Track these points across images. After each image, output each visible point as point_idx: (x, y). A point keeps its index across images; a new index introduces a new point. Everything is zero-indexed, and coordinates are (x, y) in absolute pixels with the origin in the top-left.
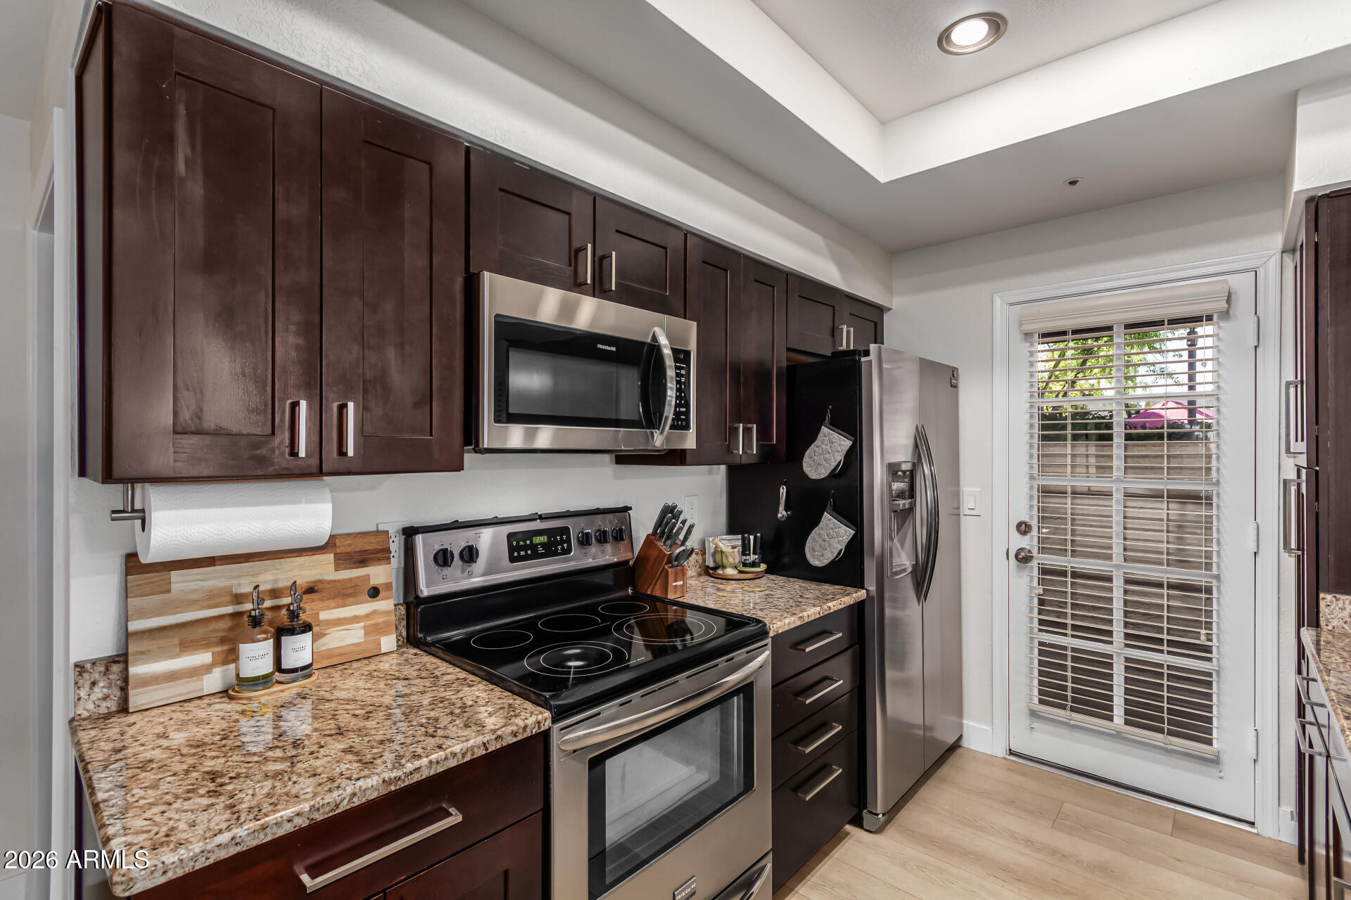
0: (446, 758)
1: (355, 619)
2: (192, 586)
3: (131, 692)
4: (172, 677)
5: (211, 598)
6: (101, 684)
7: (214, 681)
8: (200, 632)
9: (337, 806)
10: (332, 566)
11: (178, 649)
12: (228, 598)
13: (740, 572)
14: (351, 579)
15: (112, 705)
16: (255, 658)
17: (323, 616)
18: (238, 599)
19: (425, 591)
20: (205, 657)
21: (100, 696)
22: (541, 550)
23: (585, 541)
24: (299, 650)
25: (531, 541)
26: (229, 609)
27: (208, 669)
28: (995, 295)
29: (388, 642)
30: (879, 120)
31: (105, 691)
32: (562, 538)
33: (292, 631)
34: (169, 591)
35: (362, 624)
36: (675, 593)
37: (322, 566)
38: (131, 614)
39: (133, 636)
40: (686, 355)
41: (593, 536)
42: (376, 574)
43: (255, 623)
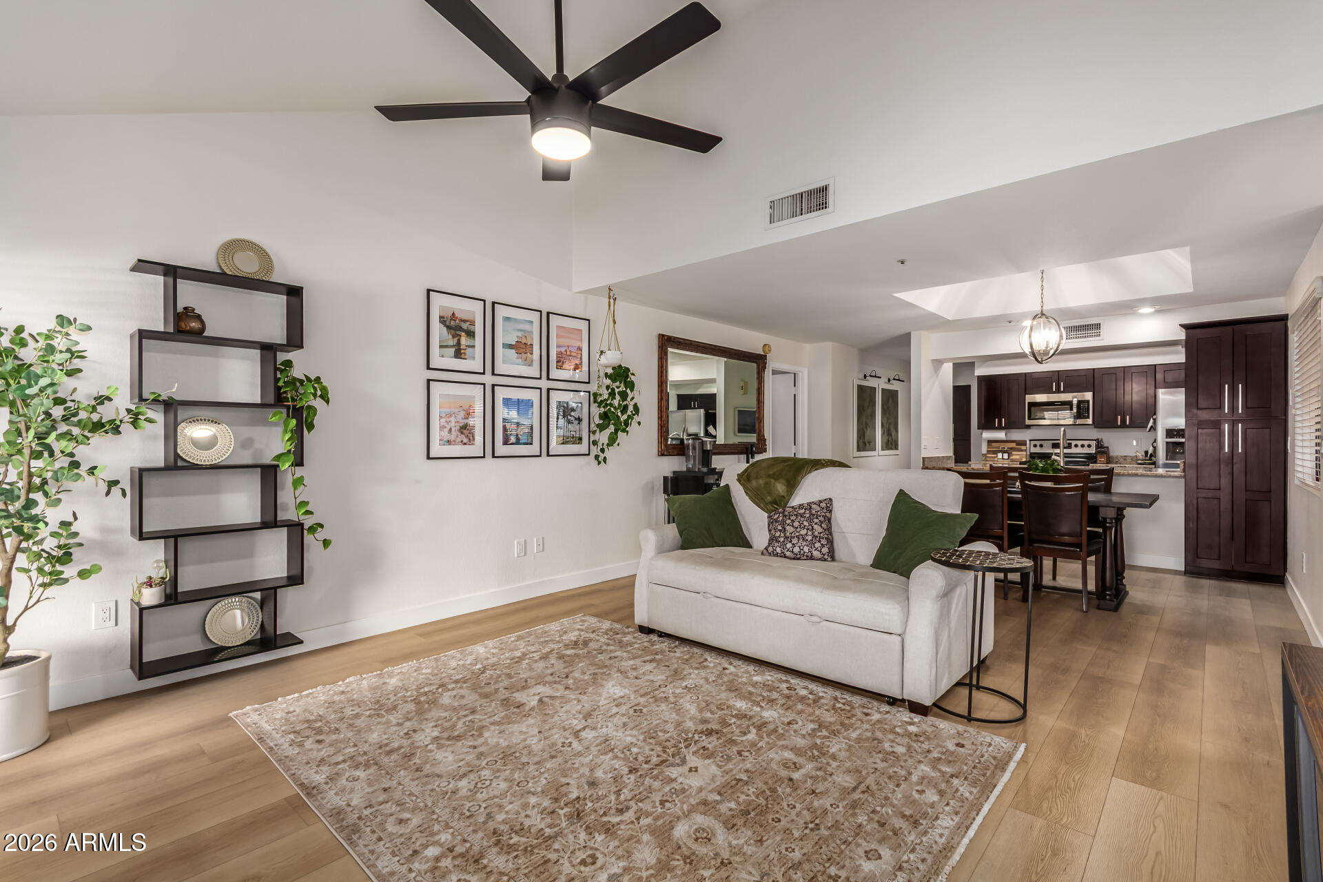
10: (1016, 445)
14: (1019, 448)
18: (1000, 448)
37: (1013, 445)
38: (988, 448)
39: (988, 451)
40: (1088, 401)
41: (1086, 446)
42: (1023, 448)
43: (1000, 451)
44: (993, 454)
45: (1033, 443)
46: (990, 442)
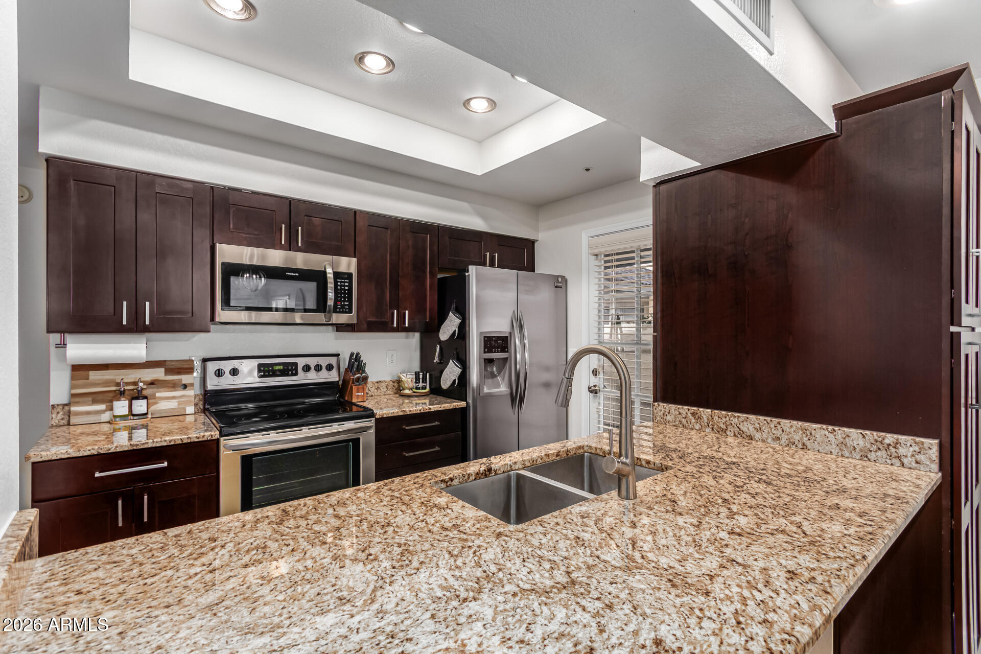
0: (161, 441)
1: (174, 398)
2: (98, 377)
3: (71, 417)
4: (88, 413)
5: (106, 383)
6: (61, 413)
7: (106, 416)
8: (100, 397)
9: (110, 450)
10: (164, 374)
11: (91, 402)
12: (114, 384)
13: (414, 392)
14: (172, 380)
15: (65, 422)
16: (119, 408)
17: (158, 395)
18: (118, 384)
19: (209, 388)
20: (102, 407)
21: (60, 418)
22: (278, 373)
23: (307, 368)
24: (140, 406)
25: (273, 368)
26: (114, 388)
27: (103, 412)
28: (583, 232)
29: (190, 409)
30: (475, 140)
31: (63, 416)
32: (292, 368)
33: (137, 398)
34: (88, 379)
35: (177, 400)
36: (358, 399)
37: (159, 374)
38: (72, 387)
39: (73, 396)
40: (350, 276)
41: (312, 367)
42: (185, 379)
43: (121, 394)
44: (95, 402)
45: (212, 367)
46: (80, 370)
